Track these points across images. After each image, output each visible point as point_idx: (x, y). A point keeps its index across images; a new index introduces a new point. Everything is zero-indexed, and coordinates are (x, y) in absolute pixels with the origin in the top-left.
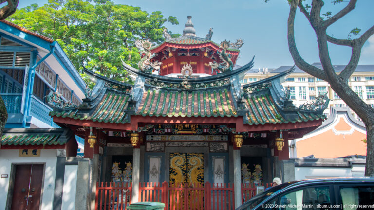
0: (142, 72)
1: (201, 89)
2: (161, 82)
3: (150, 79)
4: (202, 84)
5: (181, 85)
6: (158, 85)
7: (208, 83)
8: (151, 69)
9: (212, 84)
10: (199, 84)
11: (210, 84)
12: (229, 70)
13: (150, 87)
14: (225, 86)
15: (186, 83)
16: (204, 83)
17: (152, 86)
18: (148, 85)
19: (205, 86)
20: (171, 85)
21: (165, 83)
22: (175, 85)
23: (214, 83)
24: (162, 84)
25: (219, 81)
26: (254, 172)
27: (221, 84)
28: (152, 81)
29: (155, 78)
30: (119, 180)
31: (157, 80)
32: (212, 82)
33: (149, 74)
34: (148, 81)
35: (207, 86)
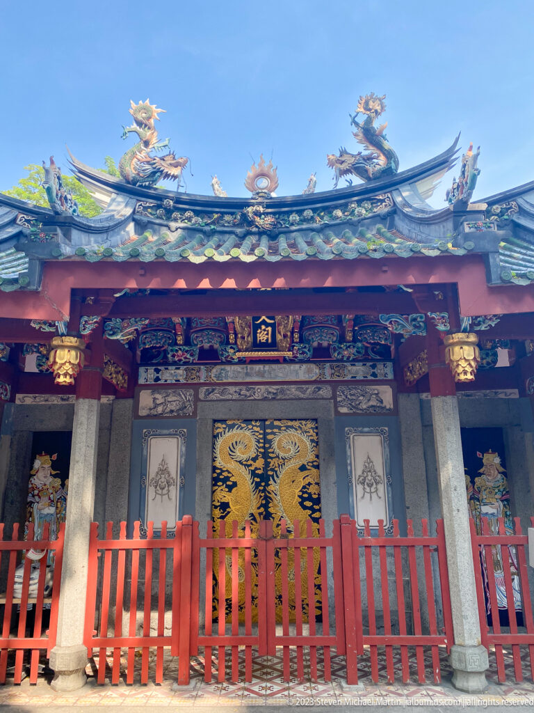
0: (128, 183)
1: (305, 226)
2: (186, 210)
3: (151, 203)
4: (308, 213)
5: (244, 216)
6: (176, 220)
7: (324, 209)
8: (154, 173)
9: (339, 213)
10: (300, 212)
11: (331, 213)
12: (388, 171)
13: (149, 222)
14: (379, 215)
15: (261, 209)
16: (314, 210)
17: (158, 221)
18: (145, 219)
19: (318, 219)
20: (216, 216)
21: (197, 213)
22: (227, 218)
23: (344, 207)
24: (187, 214)
25: (359, 203)
26: (480, 475)
27: (364, 212)
28: (159, 207)
29: (167, 197)
30: (52, 510)
31: (171, 203)
32: (336, 207)
33: (149, 187)
34: (145, 208)
35: (322, 218)
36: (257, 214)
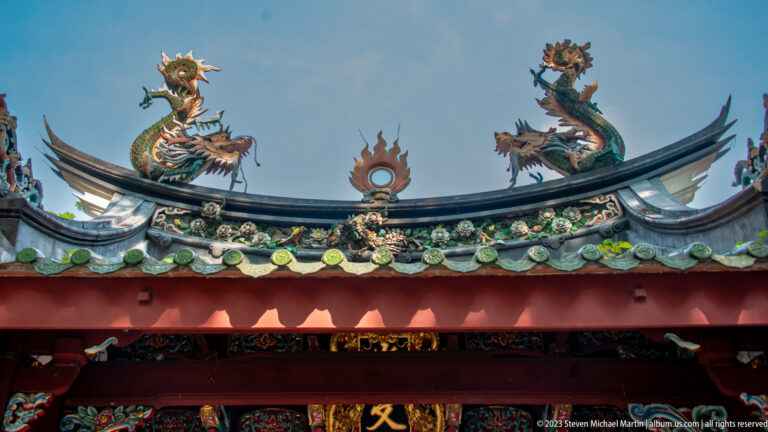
0: (145, 176)
1: (460, 248)
2: (243, 221)
3: (180, 208)
4: (466, 227)
5: (348, 230)
6: (223, 237)
7: (495, 219)
8: (191, 161)
9: (522, 227)
10: (450, 225)
11: (507, 226)
12: (606, 159)
13: (176, 241)
14: (597, 232)
15: (380, 220)
16: (476, 222)
17: (191, 239)
18: (168, 236)
19: (485, 236)
20: (296, 230)
21: (263, 226)
22: (317, 234)
23: (531, 217)
24: (245, 228)
25: (559, 210)
27: (568, 225)
28: (195, 215)
29: (209, 200)
31: (218, 209)
32: (517, 217)
33: (180, 184)
34: (170, 218)
35: (491, 235)
36: (373, 227)
